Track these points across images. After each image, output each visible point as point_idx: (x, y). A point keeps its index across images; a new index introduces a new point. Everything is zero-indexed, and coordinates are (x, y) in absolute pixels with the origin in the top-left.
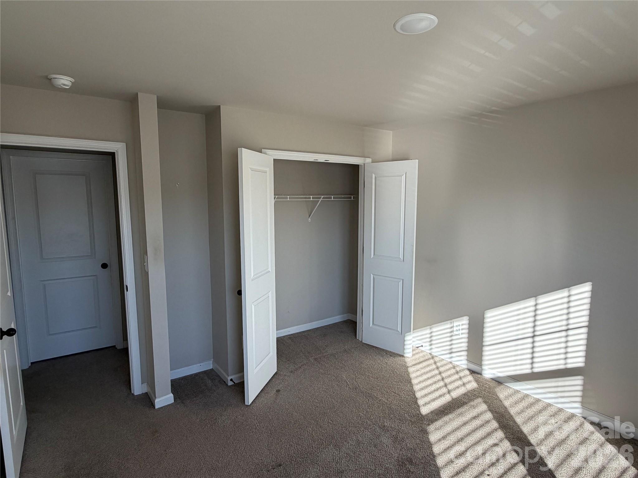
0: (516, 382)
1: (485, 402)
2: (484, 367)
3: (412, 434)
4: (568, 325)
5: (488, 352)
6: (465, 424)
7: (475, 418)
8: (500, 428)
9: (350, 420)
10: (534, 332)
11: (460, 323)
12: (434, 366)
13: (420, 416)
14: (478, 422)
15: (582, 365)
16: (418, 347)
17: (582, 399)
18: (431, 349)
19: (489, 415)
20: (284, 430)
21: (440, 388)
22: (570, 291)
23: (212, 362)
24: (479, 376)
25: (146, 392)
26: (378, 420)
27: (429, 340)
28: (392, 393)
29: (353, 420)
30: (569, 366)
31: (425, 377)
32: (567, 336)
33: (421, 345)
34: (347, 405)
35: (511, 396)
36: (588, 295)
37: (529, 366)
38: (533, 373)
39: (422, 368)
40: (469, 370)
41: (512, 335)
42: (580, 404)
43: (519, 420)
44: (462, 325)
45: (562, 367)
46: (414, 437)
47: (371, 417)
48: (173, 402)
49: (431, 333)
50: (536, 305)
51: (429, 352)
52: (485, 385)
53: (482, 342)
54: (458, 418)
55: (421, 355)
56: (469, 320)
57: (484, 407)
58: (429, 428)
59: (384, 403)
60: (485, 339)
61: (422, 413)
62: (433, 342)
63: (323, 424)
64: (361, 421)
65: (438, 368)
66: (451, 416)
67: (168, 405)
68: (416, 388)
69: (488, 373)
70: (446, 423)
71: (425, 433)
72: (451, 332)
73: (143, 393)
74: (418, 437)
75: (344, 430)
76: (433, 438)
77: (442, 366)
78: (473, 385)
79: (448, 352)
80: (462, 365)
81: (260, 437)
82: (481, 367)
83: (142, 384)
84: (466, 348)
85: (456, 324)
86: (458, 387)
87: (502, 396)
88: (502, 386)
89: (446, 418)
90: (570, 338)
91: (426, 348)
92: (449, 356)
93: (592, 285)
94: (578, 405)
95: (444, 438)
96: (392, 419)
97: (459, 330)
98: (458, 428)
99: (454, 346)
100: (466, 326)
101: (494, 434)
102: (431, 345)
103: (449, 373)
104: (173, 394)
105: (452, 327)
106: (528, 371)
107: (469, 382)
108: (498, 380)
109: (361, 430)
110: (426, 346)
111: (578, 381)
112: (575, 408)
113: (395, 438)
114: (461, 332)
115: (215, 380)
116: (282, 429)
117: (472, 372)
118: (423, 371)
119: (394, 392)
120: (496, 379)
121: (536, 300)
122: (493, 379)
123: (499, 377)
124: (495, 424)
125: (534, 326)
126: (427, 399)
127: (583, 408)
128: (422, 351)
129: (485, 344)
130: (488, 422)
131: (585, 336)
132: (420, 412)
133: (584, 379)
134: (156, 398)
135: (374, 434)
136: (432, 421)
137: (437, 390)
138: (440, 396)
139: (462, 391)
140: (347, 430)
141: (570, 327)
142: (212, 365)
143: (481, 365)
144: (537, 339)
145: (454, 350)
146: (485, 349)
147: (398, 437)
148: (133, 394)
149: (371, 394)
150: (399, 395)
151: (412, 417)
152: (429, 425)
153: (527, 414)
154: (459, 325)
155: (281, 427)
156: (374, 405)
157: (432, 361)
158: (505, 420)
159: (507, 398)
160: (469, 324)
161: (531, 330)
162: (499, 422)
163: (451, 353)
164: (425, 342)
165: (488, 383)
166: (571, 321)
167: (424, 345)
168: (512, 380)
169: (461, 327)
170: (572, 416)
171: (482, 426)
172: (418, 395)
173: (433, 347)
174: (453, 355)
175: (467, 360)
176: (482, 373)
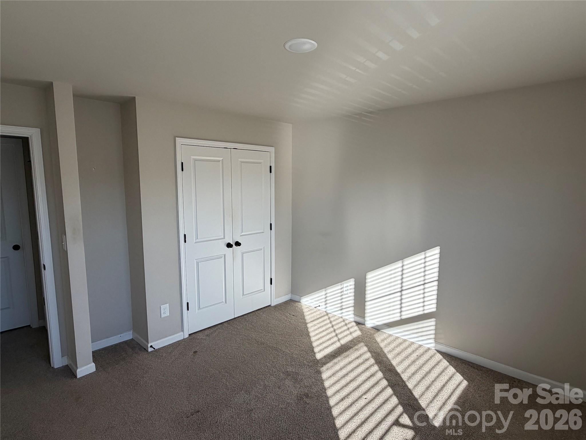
0: (389, 328)
1: (366, 346)
2: (366, 319)
3: (309, 375)
4: (424, 280)
5: (369, 306)
6: (350, 363)
7: (357, 358)
8: (376, 364)
9: (258, 369)
10: (402, 287)
11: (348, 284)
12: (328, 321)
13: (316, 361)
14: (360, 361)
15: (434, 310)
16: (316, 307)
17: (435, 336)
18: (326, 308)
19: (368, 355)
20: (201, 384)
21: (333, 337)
22: (426, 254)
23: (132, 333)
24: (363, 326)
25: (67, 364)
26: (282, 367)
27: (324, 300)
28: (294, 345)
29: (261, 369)
30: (426, 312)
31: (321, 330)
32: (424, 289)
33: (318, 305)
34: (256, 358)
35: (385, 339)
36: (438, 256)
37: (399, 315)
38: (401, 320)
39: (318, 324)
40: (355, 322)
41: (387, 291)
42: (434, 339)
43: (390, 356)
44: (350, 285)
45: (421, 313)
46: (311, 377)
47: (276, 365)
48: (95, 370)
49: (326, 294)
50: (403, 266)
51: (325, 310)
52: (367, 333)
53: (365, 298)
54: (345, 360)
55: (318, 313)
56: (355, 281)
57: (365, 349)
58: (322, 369)
59: (287, 353)
60: (367, 296)
61: (317, 358)
62: (328, 302)
63: (235, 376)
64: (268, 369)
65: (331, 322)
66: (339, 358)
67: (90, 374)
68: (313, 339)
69: (370, 323)
70: (336, 363)
71: (319, 373)
72: (341, 292)
73: (63, 366)
74: (313, 377)
75: (253, 378)
76: (324, 376)
77: (334, 321)
78: (358, 333)
79: (339, 308)
80: (350, 318)
81: (179, 391)
82: (365, 319)
83: (62, 357)
84: (353, 305)
85: (345, 285)
86: (346, 336)
87: (379, 339)
88: (380, 332)
89: (335, 360)
90: (426, 290)
91: (322, 308)
92: (340, 312)
93: (440, 248)
94: (432, 341)
95: (334, 374)
96: (293, 365)
97: (348, 290)
98: (344, 367)
99: (343, 304)
100: (353, 287)
101: (371, 369)
102: (326, 304)
103: (340, 325)
104: (94, 363)
105: (342, 288)
106: (398, 319)
107: (355, 331)
108: (376, 328)
109: (268, 376)
110: (322, 306)
111: (432, 322)
112: (430, 344)
113: (295, 380)
114: (349, 291)
115: (135, 348)
116: (199, 383)
117: (358, 323)
118: (319, 325)
119: (295, 345)
120: (375, 327)
121: (403, 262)
122: (373, 328)
123: (378, 326)
124: (372, 361)
125: (402, 283)
126: (321, 347)
127: (435, 343)
128: (319, 310)
129: (367, 300)
130: (367, 360)
131: (436, 288)
132: (315, 358)
133: (436, 321)
134: (77, 368)
135: (279, 378)
136: (325, 364)
137: (330, 339)
138: (332, 344)
139: (349, 338)
140: (255, 378)
141: (426, 281)
142: (132, 335)
143: (364, 317)
144: (404, 292)
145: (344, 307)
146: (367, 304)
147: (298, 378)
148: (53, 367)
149: (277, 347)
150: (300, 346)
151: (309, 362)
152: (322, 366)
153: (396, 351)
154: (348, 286)
155: (198, 382)
156: (278, 356)
157: (326, 317)
158: (380, 357)
159: (383, 340)
160: (355, 285)
161: (400, 286)
162: (376, 360)
163: (341, 310)
164: (321, 302)
165: (369, 331)
166: (427, 277)
167: (320, 304)
168: (386, 326)
169: (349, 288)
170: (429, 349)
171: (363, 363)
172: (314, 344)
173: (328, 305)
174: (344, 311)
175: (354, 314)
176: (365, 324)
